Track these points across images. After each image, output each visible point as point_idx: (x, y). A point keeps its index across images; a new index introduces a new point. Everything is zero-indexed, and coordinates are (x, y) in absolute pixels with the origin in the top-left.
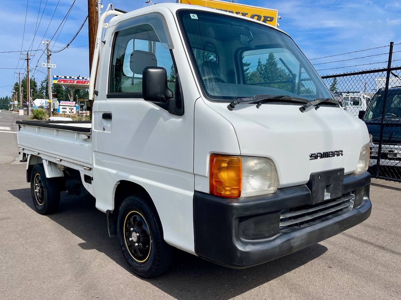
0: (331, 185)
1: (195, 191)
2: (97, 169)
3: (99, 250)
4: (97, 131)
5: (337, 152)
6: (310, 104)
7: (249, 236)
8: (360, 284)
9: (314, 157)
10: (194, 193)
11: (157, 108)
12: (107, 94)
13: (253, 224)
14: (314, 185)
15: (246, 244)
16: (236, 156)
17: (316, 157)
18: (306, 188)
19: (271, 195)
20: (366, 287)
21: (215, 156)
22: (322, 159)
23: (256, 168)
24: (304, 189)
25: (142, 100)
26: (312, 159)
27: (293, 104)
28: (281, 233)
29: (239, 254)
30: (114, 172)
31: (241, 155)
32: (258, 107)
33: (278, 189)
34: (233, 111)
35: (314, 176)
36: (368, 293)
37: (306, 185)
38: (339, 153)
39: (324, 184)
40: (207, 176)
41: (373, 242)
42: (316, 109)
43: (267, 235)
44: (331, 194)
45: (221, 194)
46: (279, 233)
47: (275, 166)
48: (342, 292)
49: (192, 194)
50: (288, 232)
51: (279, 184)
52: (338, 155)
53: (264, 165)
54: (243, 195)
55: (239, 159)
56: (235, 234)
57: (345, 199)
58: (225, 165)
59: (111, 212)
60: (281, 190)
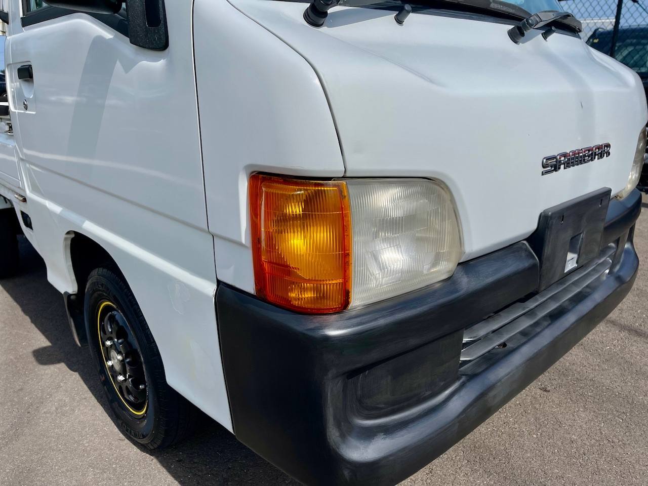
0: (581, 233)
1: (219, 283)
2: (33, 201)
3: (71, 367)
4: (17, 111)
5: (599, 147)
6: (538, 19)
7: (377, 408)
8: (615, 436)
9: (552, 165)
10: (215, 287)
11: (106, 33)
12: (21, 15)
13: (390, 377)
14: (549, 242)
15: (369, 434)
16: (330, 179)
17: (556, 168)
18: (526, 250)
19: (438, 285)
20: (629, 444)
21: (264, 180)
22: (568, 169)
23: (396, 213)
24: (523, 254)
25: (85, 19)
26: (547, 172)
27: (492, 19)
28: (463, 379)
29: (346, 473)
30: (56, 209)
31: (348, 175)
32: (399, 21)
33: (459, 264)
34: (324, 29)
35: (551, 217)
36: (638, 461)
37: (525, 242)
38: (602, 151)
39: (567, 235)
40: (243, 241)
41: (614, 318)
42: (545, 36)
43: (428, 393)
44: (579, 255)
45: (288, 300)
46: (458, 379)
47: (453, 201)
48: (584, 464)
49: (210, 289)
50: (480, 370)
51: (462, 253)
52: (601, 156)
53: (423, 201)
54: (357, 301)
55: (341, 192)
56: (335, 418)
57: (600, 259)
58: (295, 209)
59: (72, 297)
60: (466, 265)
